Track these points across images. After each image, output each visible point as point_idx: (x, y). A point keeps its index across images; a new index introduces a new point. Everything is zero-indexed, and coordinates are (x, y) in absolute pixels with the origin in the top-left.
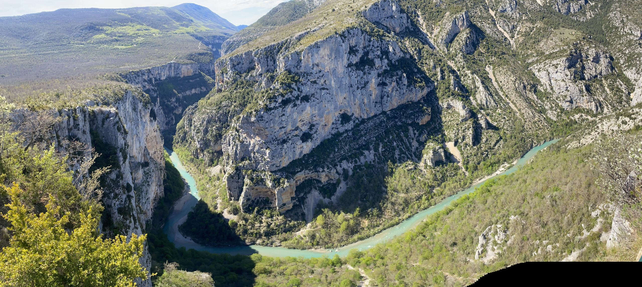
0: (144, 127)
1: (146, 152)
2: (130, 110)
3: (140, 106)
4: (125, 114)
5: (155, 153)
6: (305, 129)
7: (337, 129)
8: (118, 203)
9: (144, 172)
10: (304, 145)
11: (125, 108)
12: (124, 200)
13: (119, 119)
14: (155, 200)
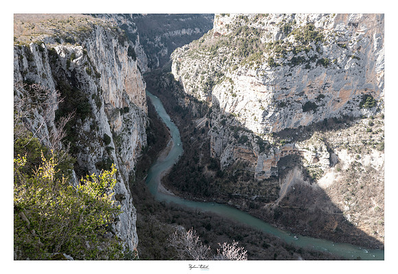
0: (121, 67)
1: (125, 97)
5: (136, 97)
8: (95, 157)
9: (124, 118)
12: (102, 154)
13: (89, 59)
14: (137, 149)
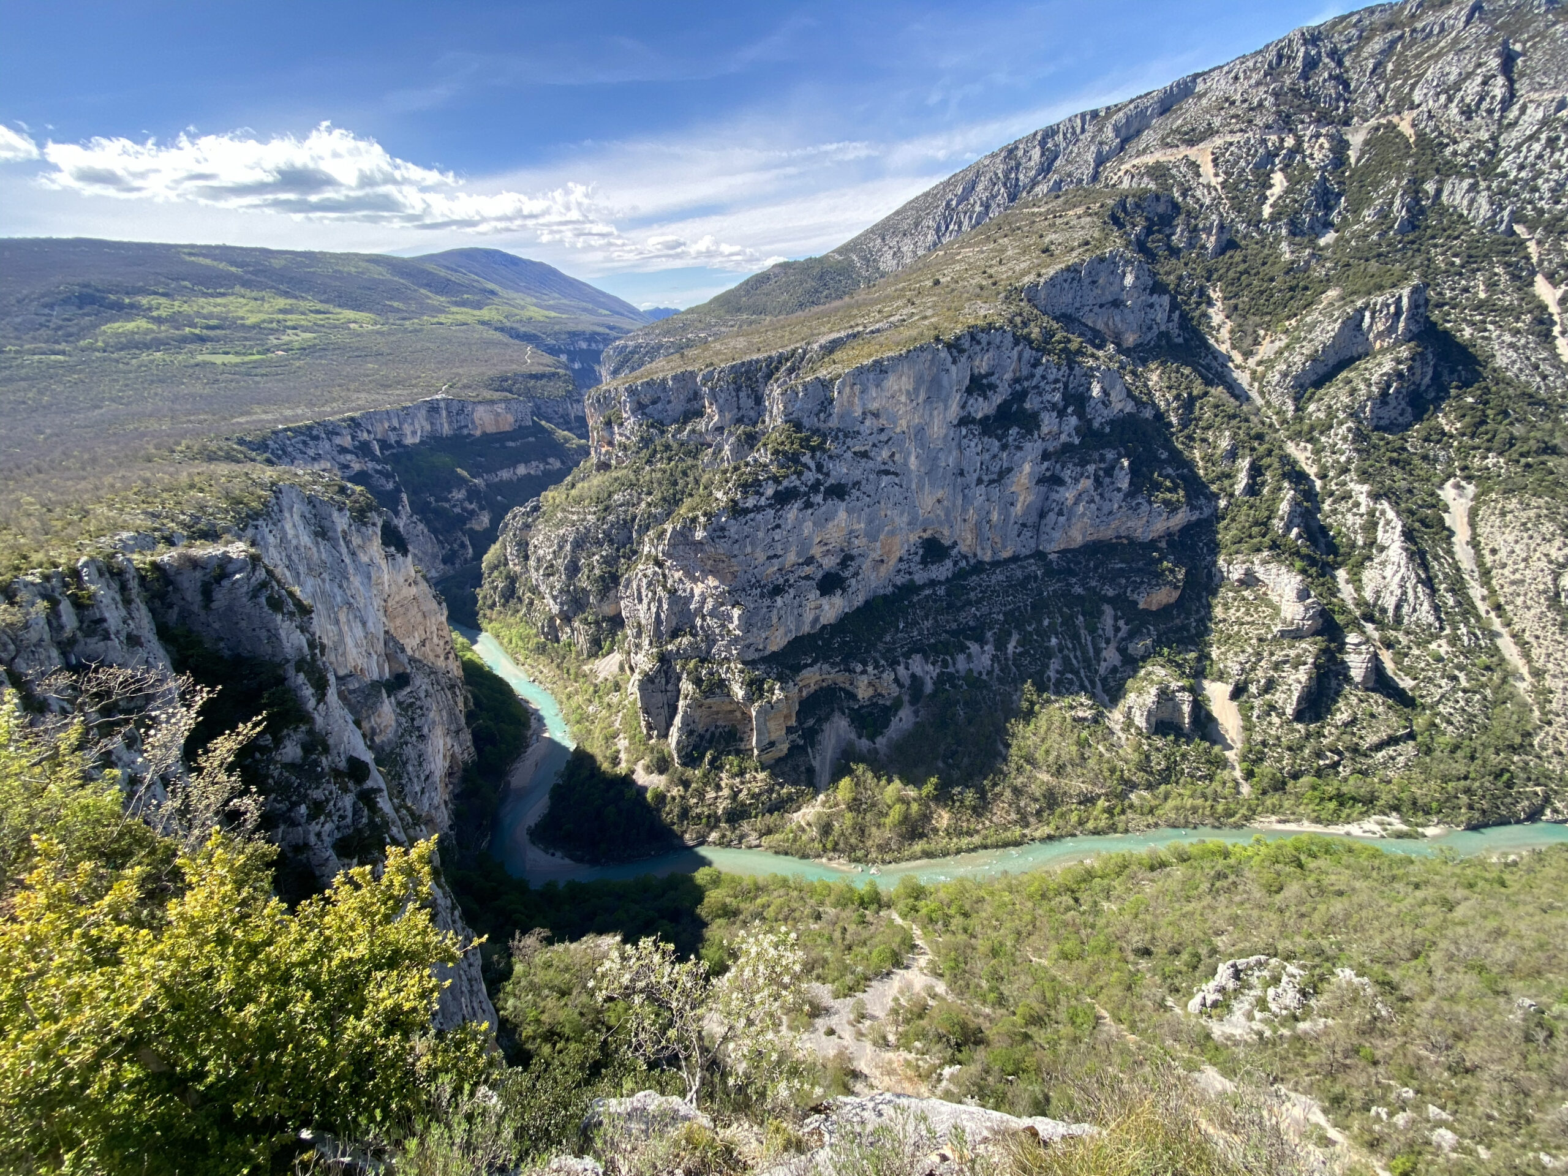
0: (369, 578)
1: (392, 647)
2: (306, 539)
3: (341, 522)
4: (289, 557)
5: (423, 643)
6: (830, 563)
7: (910, 573)
8: (329, 826)
9: (399, 704)
10: (825, 601)
11: (283, 539)
12: (349, 813)
13: (269, 572)
14: (450, 774)
